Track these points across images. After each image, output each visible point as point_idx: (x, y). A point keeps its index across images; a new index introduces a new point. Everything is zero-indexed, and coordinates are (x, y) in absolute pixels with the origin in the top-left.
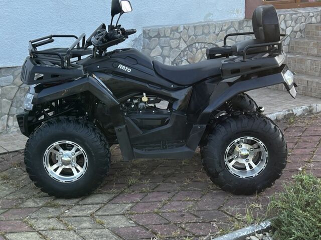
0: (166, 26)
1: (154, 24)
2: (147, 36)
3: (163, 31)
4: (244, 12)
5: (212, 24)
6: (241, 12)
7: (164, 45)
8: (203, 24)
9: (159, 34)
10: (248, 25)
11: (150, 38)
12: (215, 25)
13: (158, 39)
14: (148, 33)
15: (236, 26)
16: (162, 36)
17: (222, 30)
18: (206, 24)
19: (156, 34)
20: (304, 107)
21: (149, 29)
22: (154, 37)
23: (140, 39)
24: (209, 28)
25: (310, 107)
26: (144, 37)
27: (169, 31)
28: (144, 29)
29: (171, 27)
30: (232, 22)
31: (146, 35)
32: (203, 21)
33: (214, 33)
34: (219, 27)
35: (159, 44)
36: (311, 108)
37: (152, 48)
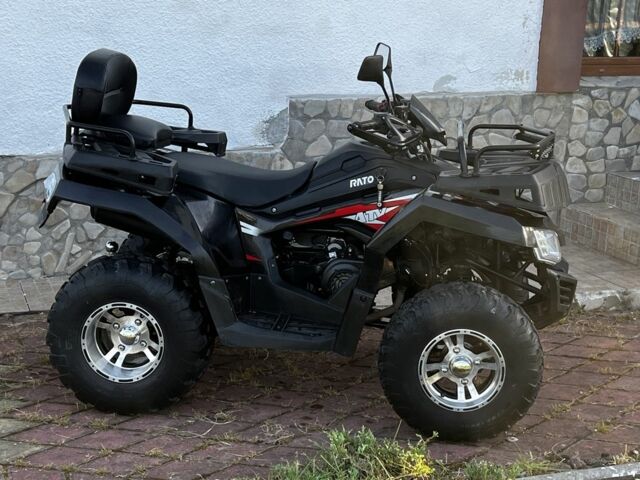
0: (345, 96)
1: (315, 92)
2: (300, 115)
3: (336, 107)
4: (535, 77)
5: (455, 99)
6: (527, 78)
7: (339, 136)
8: (434, 97)
9: (326, 112)
10: (546, 105)
11: (306, 118)
12: (461, 100)
13: (323, 123)
14: (302, 109)
15: (516, 106)
16: (333, 115)
17: (478, 113)
18: (441, 97)
19: (322, 111)
20: (608, 293)
21: (303, 100)
22: (314, 118)
23: (283, 120)
24: (448, 106)
25: (625, 294)
26: (291, 115)
27: (351, 108)
28: (293, 100)
29: (356, 99)
30: (504, 98)
31: (296, 113)
32: (431, 91)
33: (460, 117)
34: (470, 106)
35: (325, 131)
36: (626, 297)
37: (309, 139)
